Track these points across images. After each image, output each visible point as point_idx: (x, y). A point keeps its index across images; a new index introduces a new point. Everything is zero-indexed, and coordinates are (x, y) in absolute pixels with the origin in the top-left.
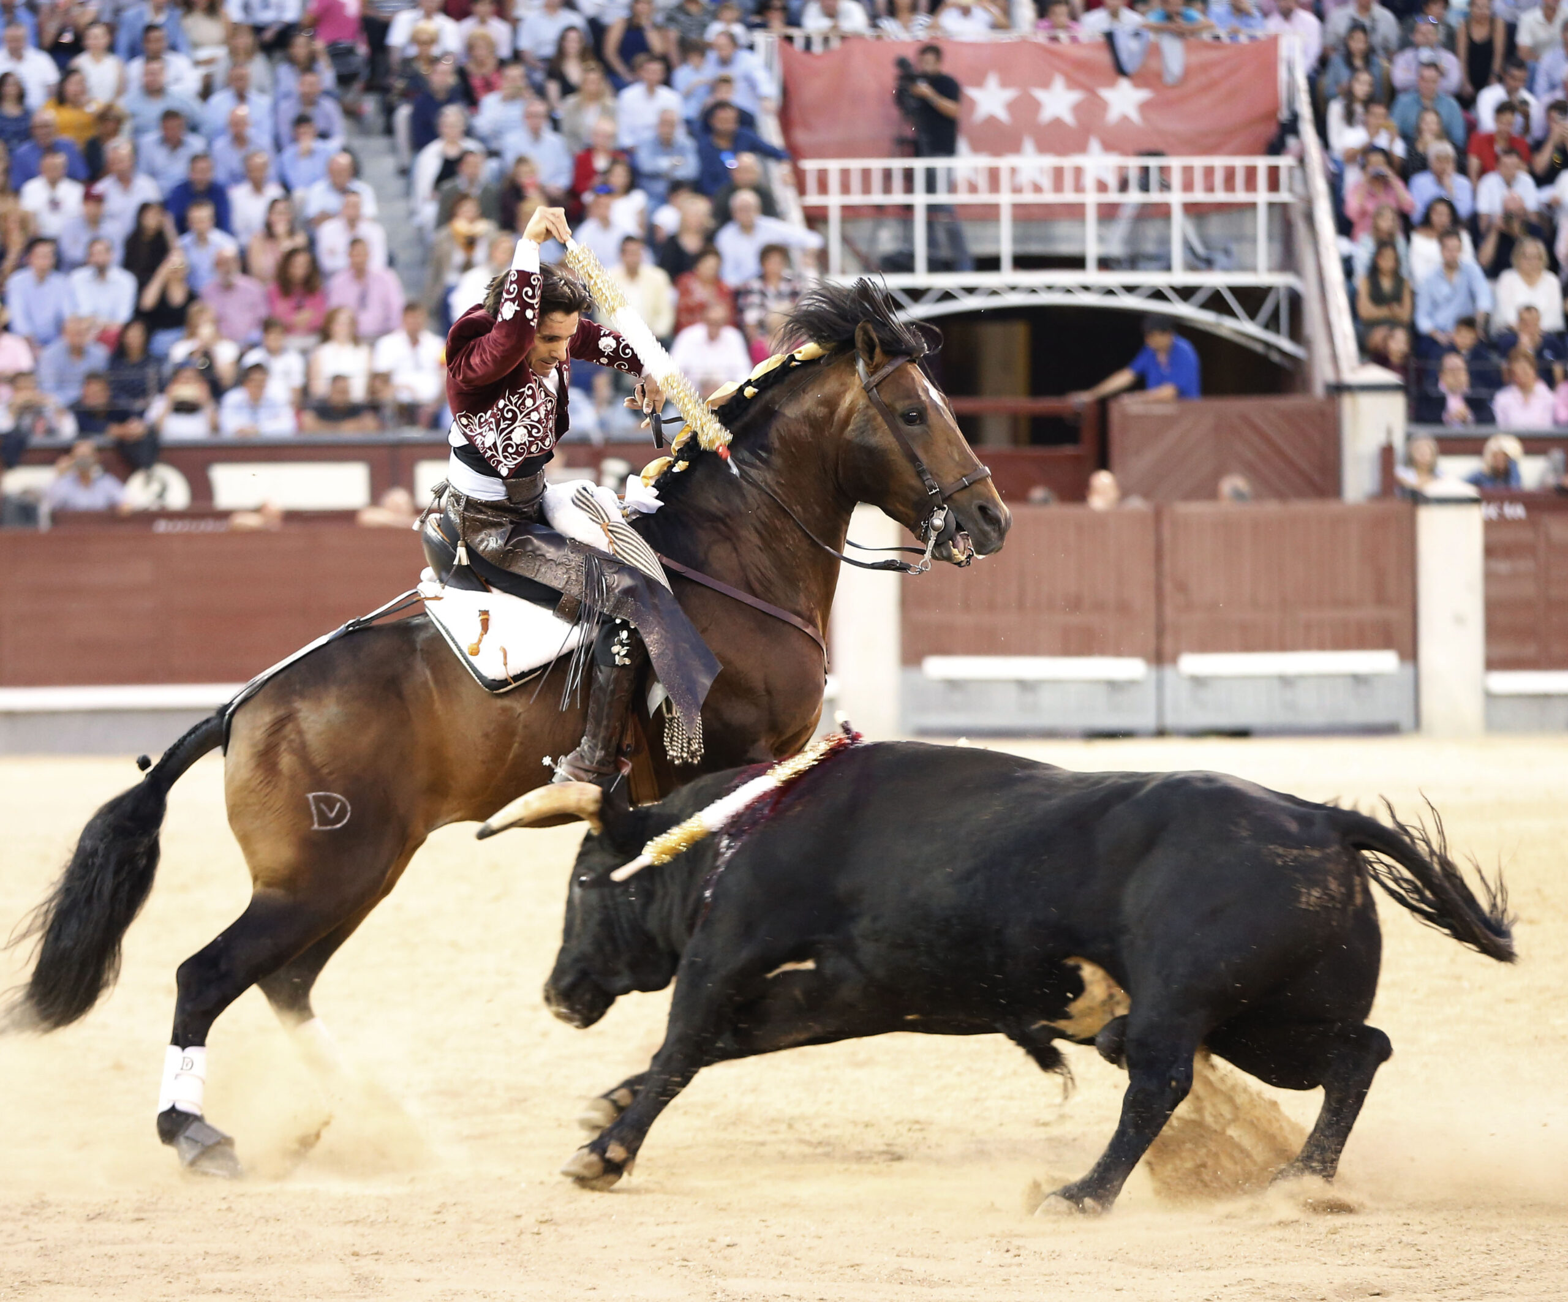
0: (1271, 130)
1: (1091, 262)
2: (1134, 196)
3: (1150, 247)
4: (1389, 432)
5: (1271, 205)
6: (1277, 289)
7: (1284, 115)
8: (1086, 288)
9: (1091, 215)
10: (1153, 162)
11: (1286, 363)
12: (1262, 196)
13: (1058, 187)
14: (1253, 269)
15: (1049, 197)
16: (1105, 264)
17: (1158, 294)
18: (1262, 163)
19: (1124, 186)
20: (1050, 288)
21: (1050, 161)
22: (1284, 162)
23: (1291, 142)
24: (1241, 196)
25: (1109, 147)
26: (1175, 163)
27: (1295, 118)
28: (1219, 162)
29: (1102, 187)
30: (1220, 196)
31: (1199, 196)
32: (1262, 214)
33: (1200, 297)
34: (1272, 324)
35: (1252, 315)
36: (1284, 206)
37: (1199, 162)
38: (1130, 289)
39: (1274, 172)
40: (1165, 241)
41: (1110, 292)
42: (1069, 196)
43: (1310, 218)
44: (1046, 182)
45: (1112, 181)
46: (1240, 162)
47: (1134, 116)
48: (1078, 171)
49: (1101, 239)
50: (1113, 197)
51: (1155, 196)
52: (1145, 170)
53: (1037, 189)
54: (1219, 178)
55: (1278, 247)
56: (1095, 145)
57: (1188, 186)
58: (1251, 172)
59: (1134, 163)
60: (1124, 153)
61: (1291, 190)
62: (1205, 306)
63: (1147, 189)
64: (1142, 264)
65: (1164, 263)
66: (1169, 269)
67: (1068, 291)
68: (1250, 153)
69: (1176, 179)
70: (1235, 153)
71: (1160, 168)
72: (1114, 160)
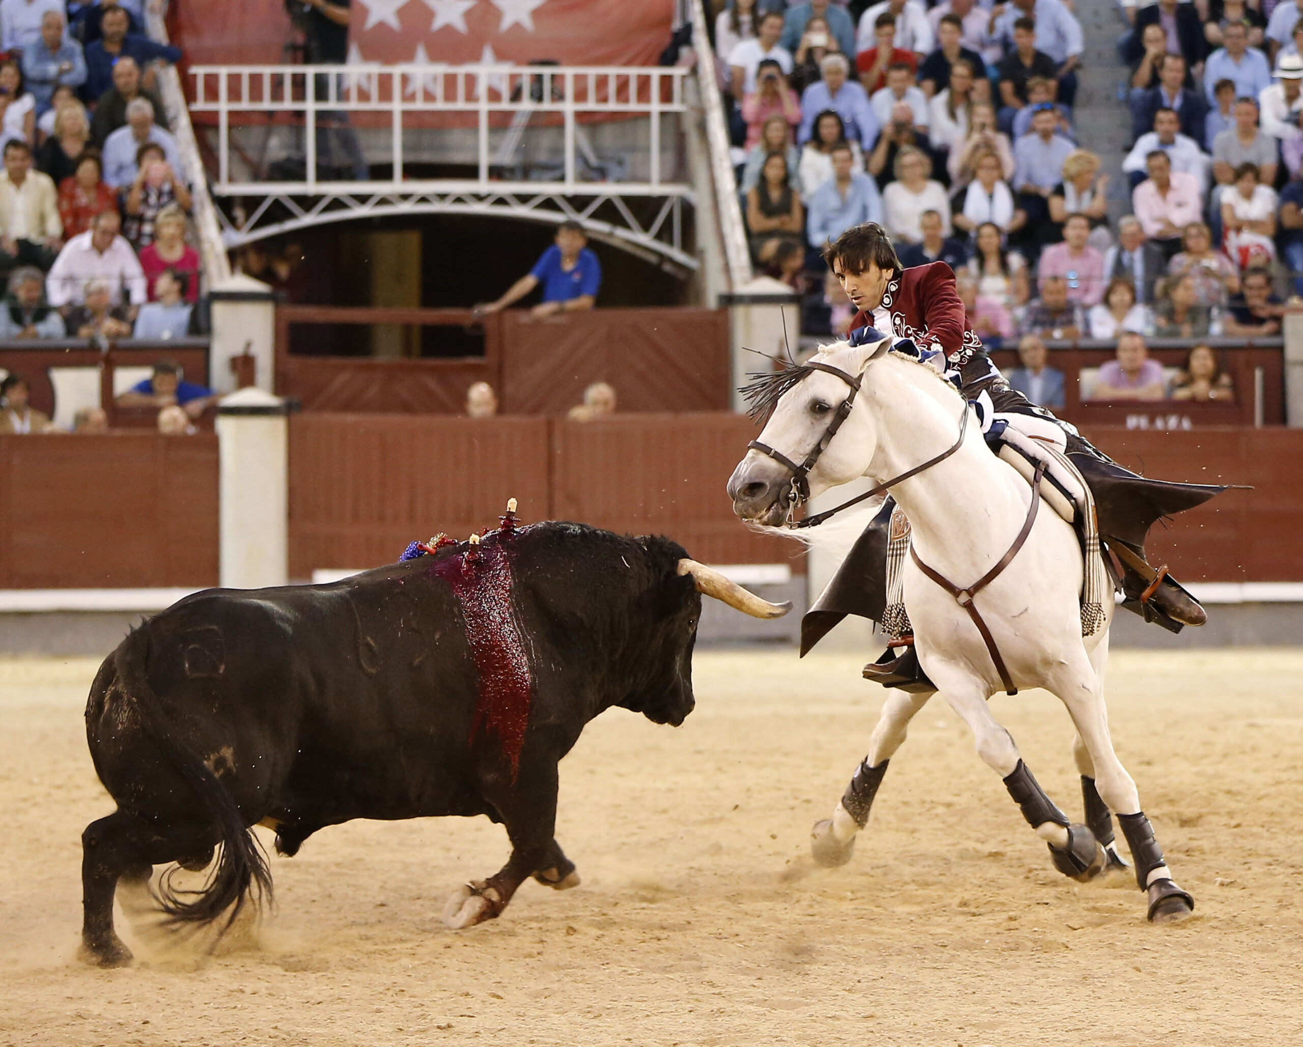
0: (665, 40)
1: (483, 172)
2: (526, 105)
3: (542, 157)
4: (782, 344)
5: (663, 114)
6: (673, 197)
7: (677, 25)
8: (479, 198)
9: (483, 122)
10: (547, 71)
11: (681, 275)
12: (655, 107)
13: (450, 95)
14: (646, 180)
15: (440, 105)
16: (497, 173)
17: (549, 204)
18: (656, 73)
19: (516, 95)
20: (442, 197)
21: (442, 69)
22: (678, 72)
23: (684, 52)
24: (633, 106)
25: (501, 56)
26: (569, 72)
27: (688, 29)
28: (612, 71)
29: (494, 95)
30: (612, 106)
31: (591, 105)
32: (655, 122)
33: (593, 207)
34: (664, 234)
35: (646, 227)
36: (676, 114)
37: (592, 72)
38: (524, 199)
39: (666, 81)
40: (559, 150)
41: (501, 201)
42: (460, 105)
43: (702, 128)
44: (439, 90)
45: (505, 90)
46: (633, 72)
47: (527, 23)
48: (471, 80)
49: (493, 149)
50: (505, 105)
51: (547, 106)
52: (538, 79)
53: (429, 96)
54: (612, 88)
55: (670, 157)
56: (488, 54)
57: (581, 96)
58: (644, 81)
59: (527, 72)
60: (519, 62)
61: (683, 101)
62: (594, 216)
63: (540, 99)
64: (535, 174)
65: (557, 173)
66: (562, 179)
67: (459, 200)
68: (645, 64)
69: (569, 90)
70: (628, 63)
71: (553, 77)
72: (507, 68)
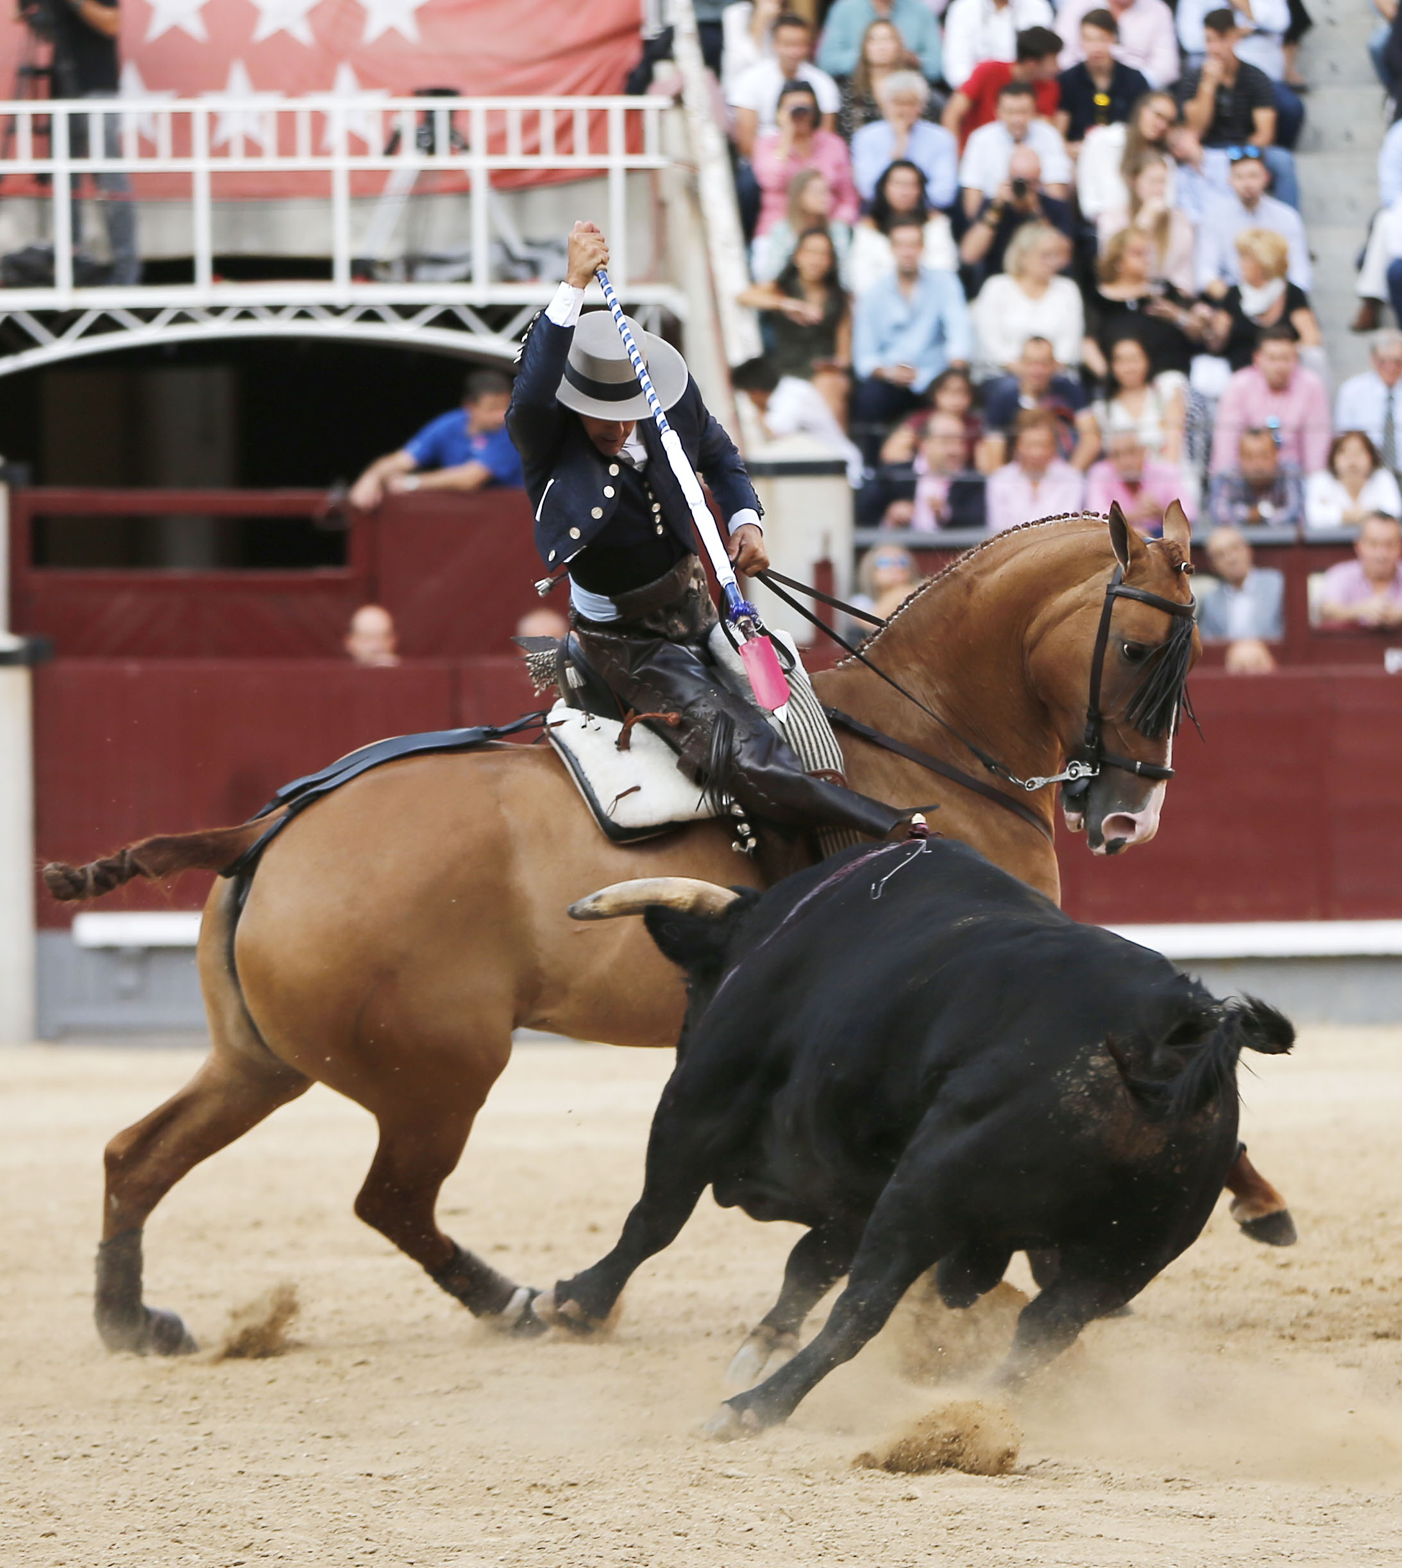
0: (632, 54)
1: (342, 269)
2: (410, 161)
3: (436, 246)
4: (826, 541)
5: (630, 171)
7: (651, 31)
8: (335, 311)
9: (341, 189)
10: (441, 105)
12: (617, 160)
13: (286, 148)
15: (270, 162)
16: (363, 270)
17: (448, 319)
18: (617, 105)
19: (393, 146)
20: (276, 309)
21: (273, 102)
22: (651, 103)
23: (662, 70)
24: (582, 160)
25: (368, 80)
26: (476, 106)
27: (669, 34)
28: (548, 104)
29: (358, 146)
30: (549, 160)
31: (514, 159)
32: (616, 183)
33: (519, 323)
36: (651, 172)
37: (516, 106)
38: (407, 311)
39: (633, 117)
40: (465, 235)
41: (370, 316)
42: (303, 161)
43: (693, 193)
44: (268, 138)
45: (376, 139)
46: (582, 105)
47: (409, 29)
48: (319, 120)
49: (357, 231)
50: (376, 161)
51: (443, 160)
52: (428, 117)
53: (252, 149)
54: (547, 130)
55: (644, 239)
56: (345, 77)
57: (497, 144)
58: (599, 119)
59: (410, 106)
60: (397, 93)
61: (662, 151)
63: (431, 150)
64: (424, 272)
65: (458, 270)
66: (467, 279)
67: (303, 314)
68: (597, 92)
69: (478, 133)
70: (571, 92)
71: (453, 114)
72: (378, 101)
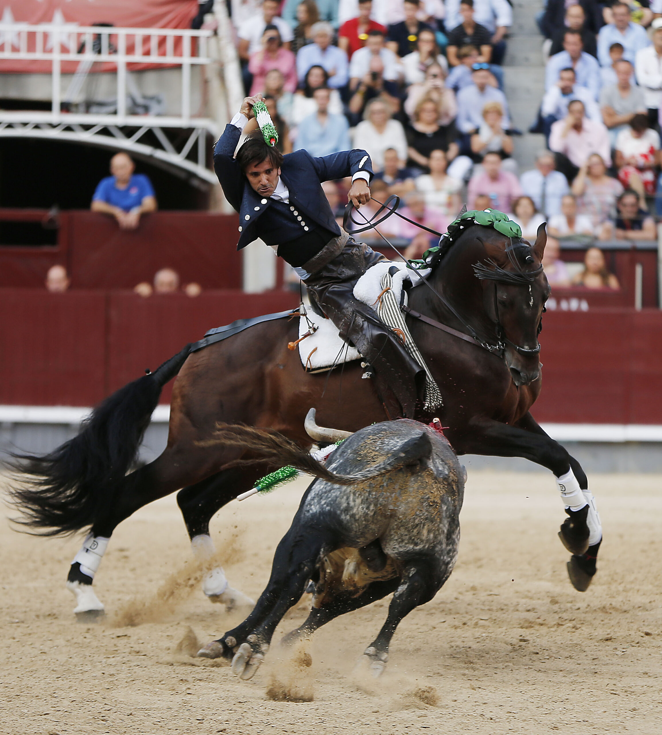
1: (56, 106)
2: (89, 57)
3: (100, 97)
5: (193, 65)
6: (198, 129)
8: (53, 126)
9: (56, 69)
10: (105, 31)
11: (203, 188)
12: (186, 60)
13: (31, 47)
14: (179, 116)
15: (24, 55)
16: (66, 107)
17: (105, 131)
18: (187, 34)
19: (81, 49)
20: (25, 124)
21: (25, 27)
22: (203, 33)
23: (208, 19)
24: (170, 59)
25: (68, 18)
26: (121, 32)
28: (155, 32)
29: (64, 50)
30: (154, 59)
31: (138, 58)
32: (186, 71)
33: (139, 134)
34: (192, 156)
35: (179, 150)
36: (202, 67)
37: (140, 33)
38: (87, 127)
39: (195, 40)
40: (114, 92)
41: (69, 128)
42: (39, 55)
43: (222, 76)
44: (23, 44)
45: (73, 46)
46: (171, 33)
48: (46, 36)
49: (63, 89)
50: (73, 56)
51: (105, 57)
52: (98, 37)
53: (15, 49)
54: (154, 43)
55: (198, 97)
56: (58, 17)
57: (130, 50)
58: (178, 40)
59: (90, 32)
60: (82, 24)
61: (208, 56)
62: (140, 141)
63: (99, 52)
64: (94, 109)
65: (111, 109)
66: (115, 113)
67: (37, 127)
68: (176, 27)
69: (122, 45)
70: (164, 27)
71: (110, 36)
72: (73, 28)
